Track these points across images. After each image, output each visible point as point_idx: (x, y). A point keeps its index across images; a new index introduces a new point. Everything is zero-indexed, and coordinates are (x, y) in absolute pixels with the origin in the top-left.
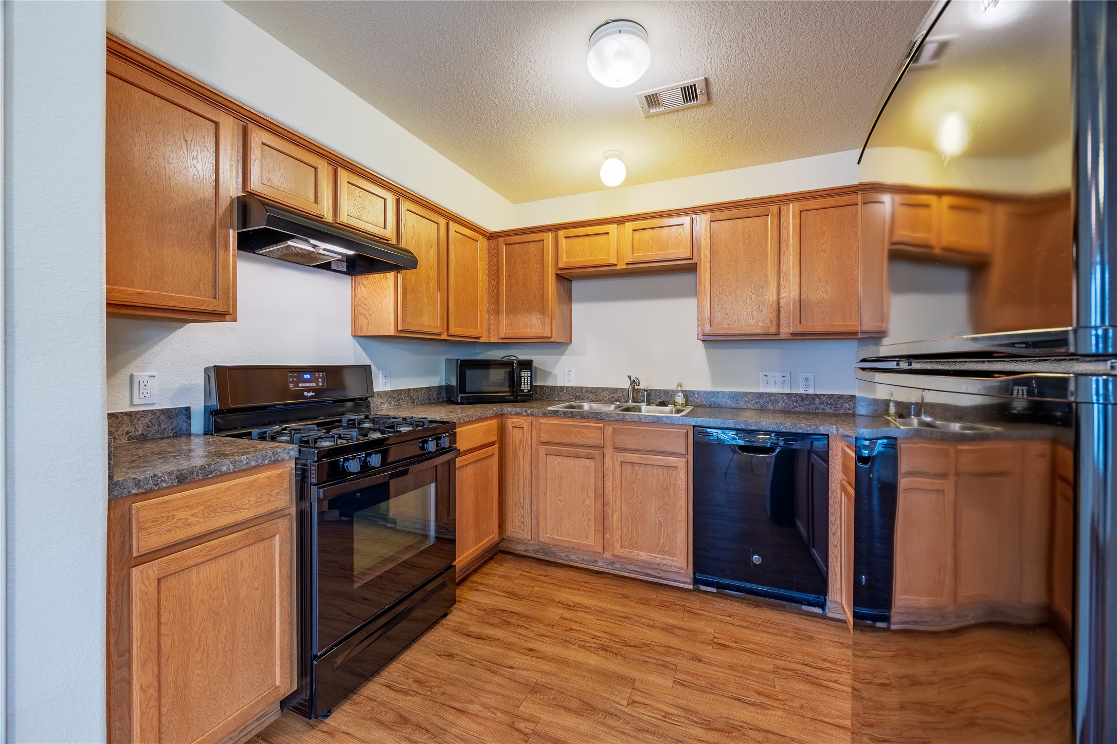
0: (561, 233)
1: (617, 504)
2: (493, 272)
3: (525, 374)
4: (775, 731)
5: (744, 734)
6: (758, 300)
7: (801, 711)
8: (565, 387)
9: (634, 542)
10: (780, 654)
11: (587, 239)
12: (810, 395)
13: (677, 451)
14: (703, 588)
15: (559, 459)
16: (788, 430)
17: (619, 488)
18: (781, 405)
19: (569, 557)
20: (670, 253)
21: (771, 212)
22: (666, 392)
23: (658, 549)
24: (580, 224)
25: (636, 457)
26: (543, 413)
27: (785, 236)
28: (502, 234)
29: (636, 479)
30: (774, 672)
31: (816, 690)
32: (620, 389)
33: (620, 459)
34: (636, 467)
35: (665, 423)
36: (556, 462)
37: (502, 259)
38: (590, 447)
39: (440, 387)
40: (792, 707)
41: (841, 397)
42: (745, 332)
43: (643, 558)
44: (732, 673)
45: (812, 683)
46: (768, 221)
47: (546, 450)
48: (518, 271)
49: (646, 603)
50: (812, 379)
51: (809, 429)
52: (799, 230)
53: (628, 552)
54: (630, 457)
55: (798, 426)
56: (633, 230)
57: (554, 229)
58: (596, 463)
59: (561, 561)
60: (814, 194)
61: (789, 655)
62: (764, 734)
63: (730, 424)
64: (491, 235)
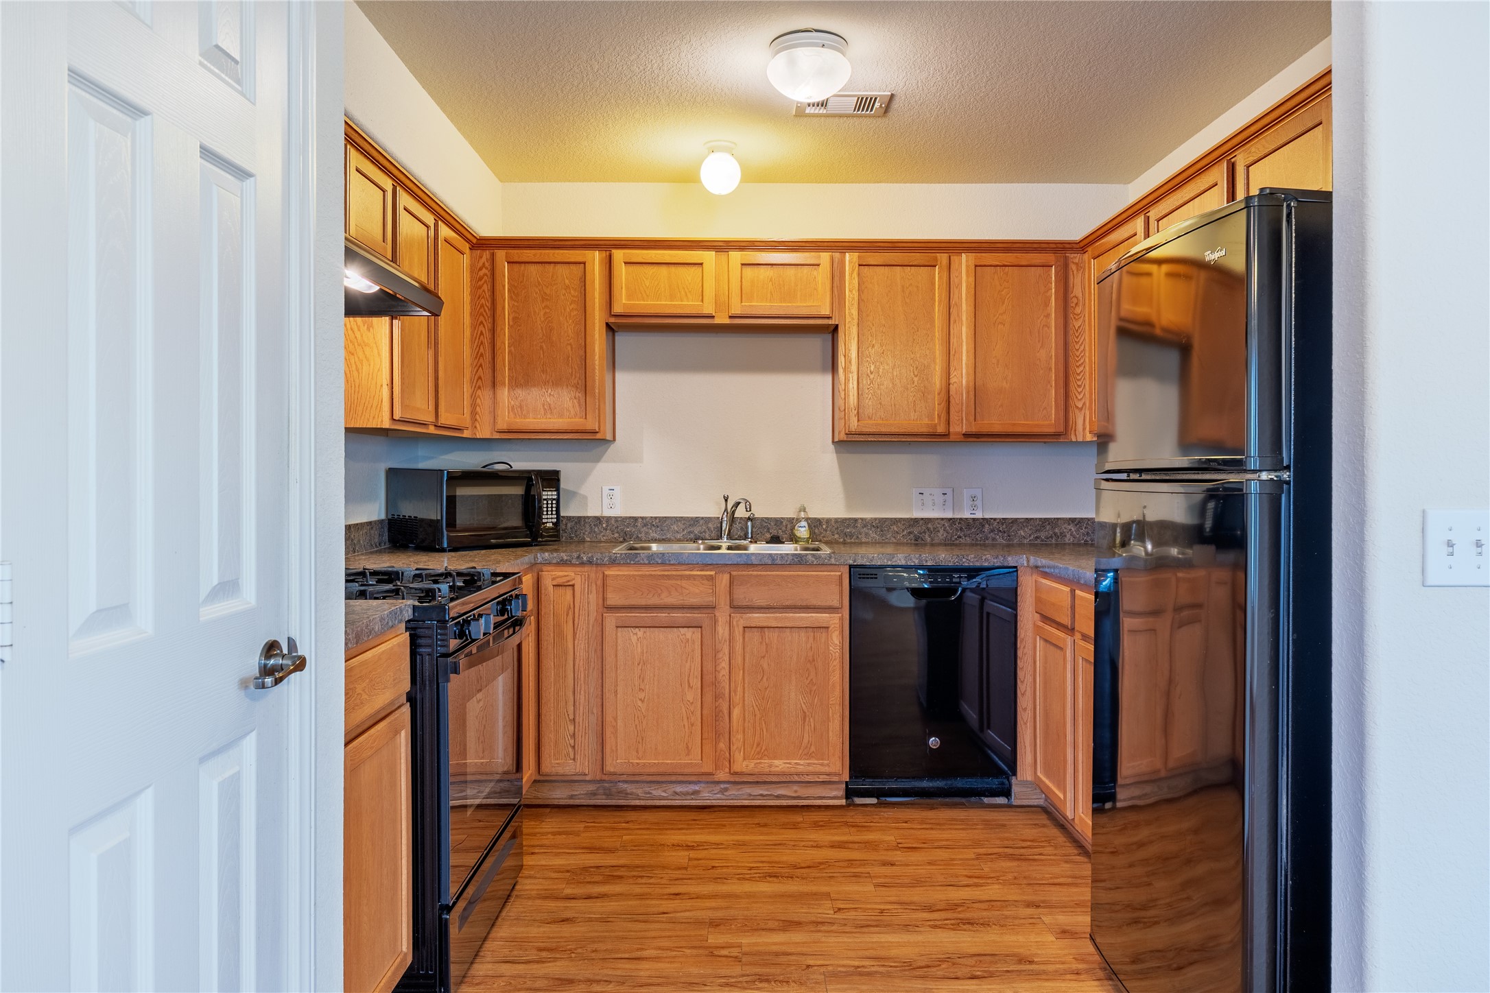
0: (619, 255)
1: (738, 694)
2: (482, 310)
3: (549, 494)
4: (998, 899)
5: (968, 908)
6: (922, 385)
7: (1015, 881)
8: (603, 517)
9: (764, 748)
10: (976, 844)
11: (664, 270)
12: (978, 519)
13: (829, 603)
14: (858, 801)
15: (640, 632)
16: (972, 564)
17: (741, 668)
18: (941, 535)
19: (651, 793)
20: (799, 307)
21: (939, 263)
22: (778, 522)
23: (801, 751)
24: (651, 244)
25: (768, 618)
26: (610, 558)
27: (956, 296)
28: (500, 242)
29: (767, 652)
30: (977, 859)
31: (1024, 864)
32: (702, 518)
33: (742, 623)
34: (767, 633)
35: (810, 564)
36: (634, 639)
37: (501, 288)
38: (692, 608)
39: (381, 522)
40: (1006, 880)
41: (1015, 521)
42: (905, 430)
43: (777, 769)
44: (934, 867)
45: (1018, 860)
46: (935, 274)
47: (617, 619)
48: (535, 312)
49: (795, 826)
50: (980, 497)
51: (995, 561)
52: (973, 292)
53: (755, 764)
54: (757, 618)
55: (984, 558)
56: (742, 264)
57: (607, 246)
58: (704, 633)
59: (637, 803)
60: (992, 245)
61: (986, 843)
62: (988, 903)
63: (900, 560)
64: (479, 242)
